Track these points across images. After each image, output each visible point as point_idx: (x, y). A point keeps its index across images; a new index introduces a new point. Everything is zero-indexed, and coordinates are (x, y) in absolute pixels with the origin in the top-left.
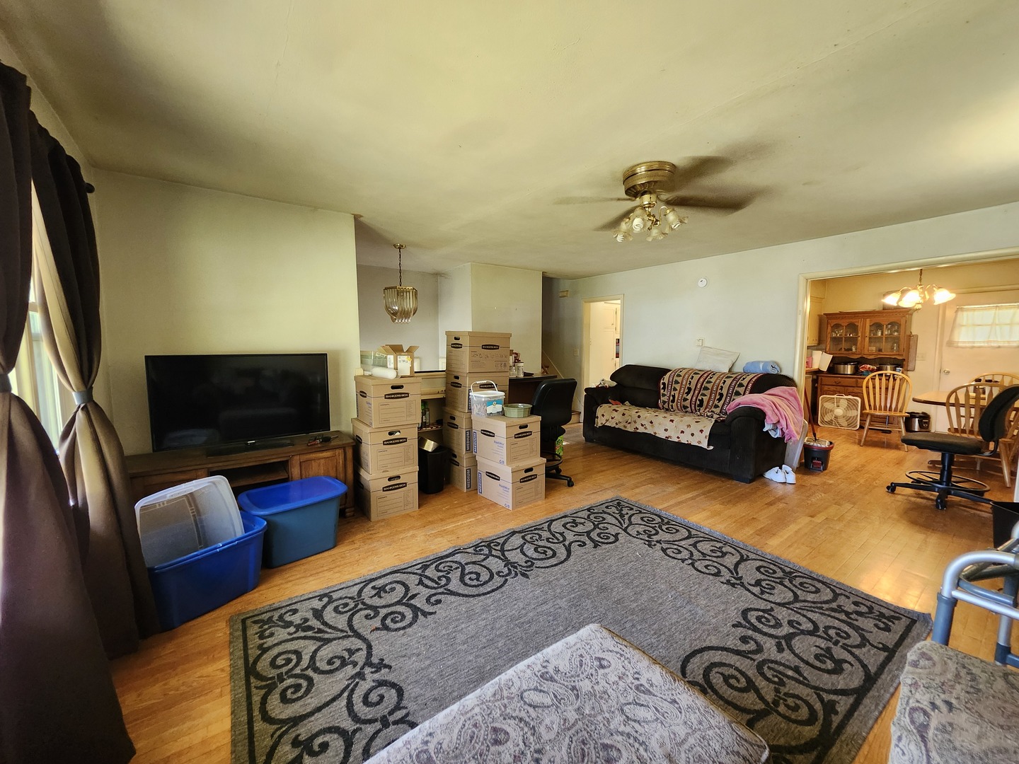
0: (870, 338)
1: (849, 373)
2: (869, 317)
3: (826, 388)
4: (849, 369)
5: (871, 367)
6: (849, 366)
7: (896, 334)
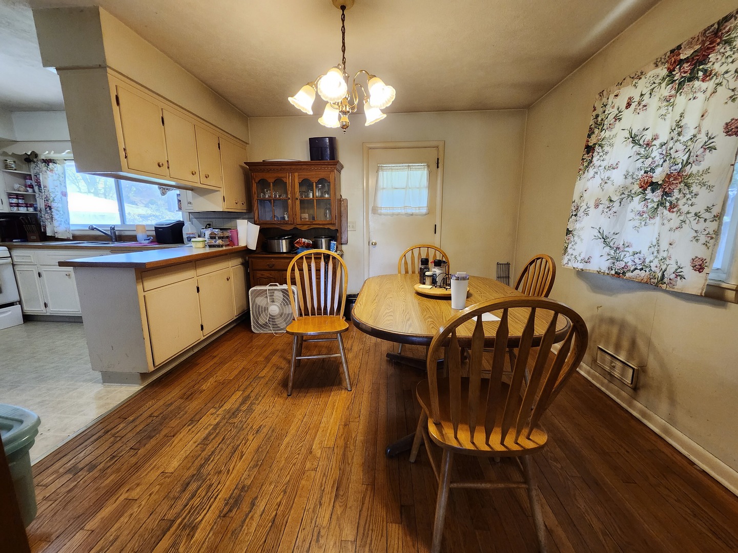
0: (301, 200)
1: (285, 251)
2: (296, 170)
3: (259, 274)
4: (284, 246)
5: (307, 241)
6: (284, 241)
7: (327, 196)
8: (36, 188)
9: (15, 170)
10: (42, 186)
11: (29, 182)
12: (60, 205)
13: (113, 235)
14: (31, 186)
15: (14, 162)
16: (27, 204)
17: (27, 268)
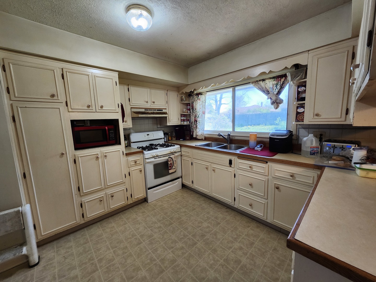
8: (191, 110)
9: (185, 101)
10: (194, 109)
11: (189, 107)
12: (201, 119)
13: (228, 139)
14: (189, 110)
15: (185, 97)
16: (187, 120)
17: (186, 158)
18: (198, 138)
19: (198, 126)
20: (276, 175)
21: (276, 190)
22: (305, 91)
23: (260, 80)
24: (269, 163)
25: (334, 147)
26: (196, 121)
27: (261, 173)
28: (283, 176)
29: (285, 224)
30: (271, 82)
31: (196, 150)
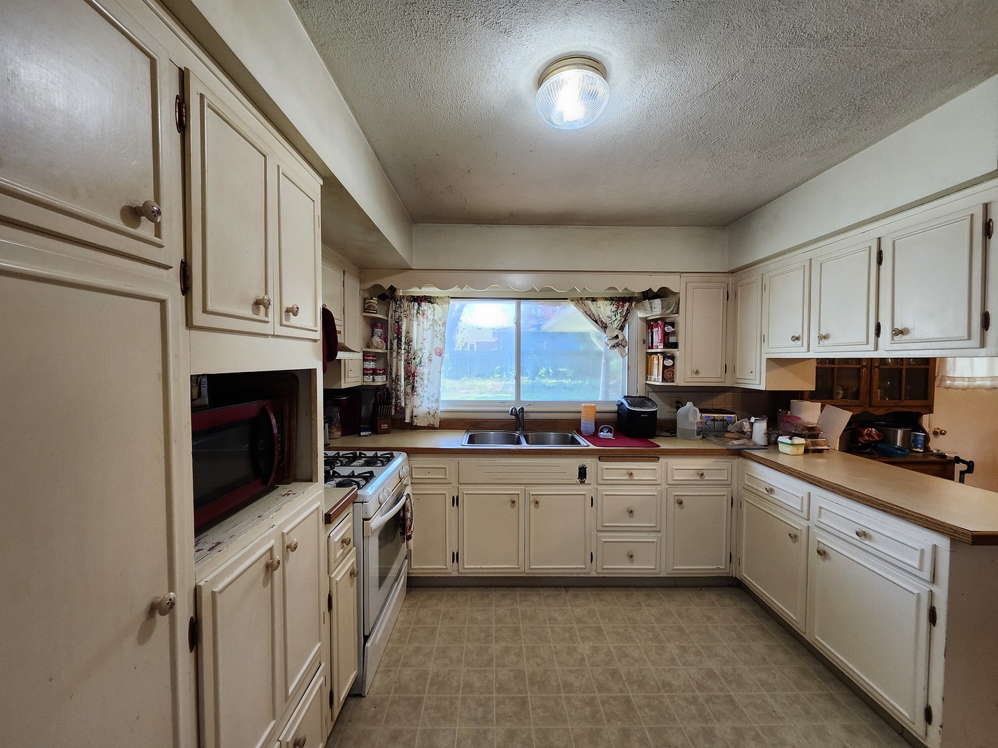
9: (376, 313)
10: (403, 340)
11: (379, 331)
12: (428, 370)
13: (521, 421)
16: (383, 370)
17: (432, 489)
18: (418, 422)
19: (419, 390)
20: (676, 478)
21: (677, 505)
22: (674, 333)
23: (587, 299)
24: (663, 460)
25: (714, 420)
26: (411, 376)
27: (650, 482)
28: (686, 478)
29: (692, 565)
30: (608, 307)
31: (470, 459)
